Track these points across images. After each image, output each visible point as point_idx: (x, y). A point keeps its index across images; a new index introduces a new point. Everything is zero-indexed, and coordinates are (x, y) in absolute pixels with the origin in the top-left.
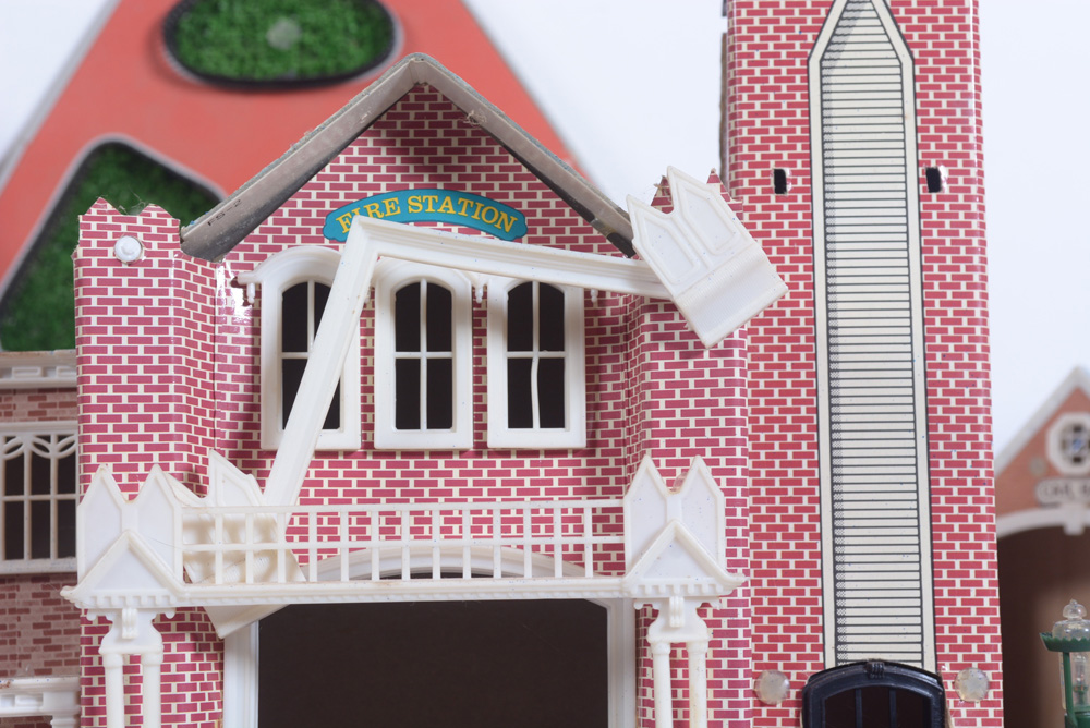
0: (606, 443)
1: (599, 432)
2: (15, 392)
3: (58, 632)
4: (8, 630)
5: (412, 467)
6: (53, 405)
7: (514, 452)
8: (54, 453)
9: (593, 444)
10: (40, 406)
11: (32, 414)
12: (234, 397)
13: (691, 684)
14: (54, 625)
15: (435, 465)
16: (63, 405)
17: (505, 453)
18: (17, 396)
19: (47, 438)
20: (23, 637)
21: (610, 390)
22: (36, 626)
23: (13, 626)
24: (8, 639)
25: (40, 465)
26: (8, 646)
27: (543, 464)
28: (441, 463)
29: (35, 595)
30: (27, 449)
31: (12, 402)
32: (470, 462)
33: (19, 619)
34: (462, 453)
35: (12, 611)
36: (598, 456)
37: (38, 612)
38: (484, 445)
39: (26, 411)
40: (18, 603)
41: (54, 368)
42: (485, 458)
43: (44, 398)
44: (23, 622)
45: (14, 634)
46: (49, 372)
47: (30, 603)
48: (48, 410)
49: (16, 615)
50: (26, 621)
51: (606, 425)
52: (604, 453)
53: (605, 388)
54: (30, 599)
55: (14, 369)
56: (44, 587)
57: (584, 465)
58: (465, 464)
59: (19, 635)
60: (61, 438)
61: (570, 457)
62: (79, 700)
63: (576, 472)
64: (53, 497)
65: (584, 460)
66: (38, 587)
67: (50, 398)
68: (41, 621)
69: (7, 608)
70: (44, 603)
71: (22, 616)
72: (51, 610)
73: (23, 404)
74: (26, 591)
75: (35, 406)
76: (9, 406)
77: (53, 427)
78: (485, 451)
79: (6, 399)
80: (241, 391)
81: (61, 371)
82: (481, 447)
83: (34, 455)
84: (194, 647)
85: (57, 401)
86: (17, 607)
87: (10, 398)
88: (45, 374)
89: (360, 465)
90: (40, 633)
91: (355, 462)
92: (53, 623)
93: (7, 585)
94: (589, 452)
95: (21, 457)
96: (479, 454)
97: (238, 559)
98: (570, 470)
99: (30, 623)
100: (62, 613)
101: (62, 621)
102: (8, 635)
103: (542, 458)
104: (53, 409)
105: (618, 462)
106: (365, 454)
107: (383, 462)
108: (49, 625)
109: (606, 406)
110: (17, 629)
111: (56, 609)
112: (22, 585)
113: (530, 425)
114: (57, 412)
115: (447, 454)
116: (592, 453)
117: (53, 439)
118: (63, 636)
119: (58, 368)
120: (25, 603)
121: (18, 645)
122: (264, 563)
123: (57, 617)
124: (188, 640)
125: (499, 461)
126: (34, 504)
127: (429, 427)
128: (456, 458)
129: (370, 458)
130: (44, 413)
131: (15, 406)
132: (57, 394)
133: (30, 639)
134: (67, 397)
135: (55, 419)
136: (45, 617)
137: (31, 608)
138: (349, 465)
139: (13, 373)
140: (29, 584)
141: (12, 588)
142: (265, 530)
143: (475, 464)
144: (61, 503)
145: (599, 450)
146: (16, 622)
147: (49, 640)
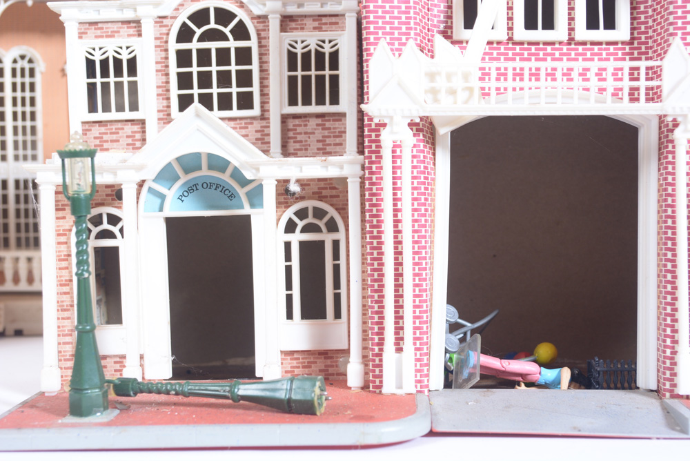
0: (640, 38)
1: (636, 32)
2: (305, 16)
3: (329, 145)
4: (304, 143)
5: (533, 51)
6: (326, 24)
7: (588, 43)
8: (327, 49)
9: (633, 39)
10: (319, 24)
11: (315, 28)
12: (438, 11)
13: (676, 174)
14: (328, 141)
15: (546, 49)
16: (331, 24)
17: (584, 43)
18: (307, 19)
19: (324, 42)
20: (311, 147)
21: (642, 9)
22: (318, 141)
23: (306, 141)
24: (303, 148)
25: (320, 56)
26: (304, 151)
27: (605, 49)
28: (549, 48)
29: (318, 125)
30: (313, 47)
31: (304, 22)
32: (565, 48)
33: (309, 137)
34: (560, 43)
35: (306, 133)
36: (636, 45)
37: (319, 134)
38: (573, 39)
39: (311, 26)
40: (309, 129)
41: (327, 4)
42: (573, 46)
43: (321, 20)
44: (311, 139)
45: (307, 145)
46: (324, 6)
47: (315, 129)
48: (323, 26)
49: (308, 135)
50: (313, 138)
51: (640, 28)
52: (638, 43)
53: (639, 8)
54: (315, 127)
55: (305, 4)
56: (322, 121)
57: (627, 50)
58: (562, 49)
59: (310, 146)
60: (330, 41)
61: (620, 46)
62: (363, 168)
63: (623, 54)
64: (327, 72)
65: (627, 48)
66: (319, 121)
67: (324, 20)
68: (321, 138)
69: (303, 131)
70: (323, 129)
71: (311, 136)
72: (326, 133)
73: (309, 23)
74: (313, 122)
75: (316, 24)
76: (302, 24)
77: (326, 35)
78: (573, 42)
79: (301, 21)
80: (442, 8)
81: (331, 5)
82: (571, 40)
83: (316, 50)
84: (423, 141)
85: (328, 22)
86: (308, 131)
87: (303, 20)
88: (322, 7)
89: (505, 49)
90: (320, 145)
91: (502, 47)
92: (327, 139)
93: (303, 119)
94: (630, 43)
95: (310, 51)
96: (570, 44)
97: (452, 92)
98: (620, 52)
99: (315, 140)
100: (332, 135)
101: (332, 139)
102: (304, 146)
103: (604, 46)
104: (326, 26)
105: (647, 48)
106: (508, 43)
107: (518, 47)
108: (325, 141)
109: (640, 18)
110: (308, 143)
111: (329, 133)
112: (311, 120)
113: (598, 28)
114: (328, 28)
115: (552, 44)
116: (632, 43)
117: (327, 42)
118: (332, 147)
119: (329, 3)
120: (312, 129)
121: (309, 151)
122: (467, 93)
123: (329, 137)
124: (421, 137)
125: (580, 48)
126: (317, 76)
127: (543, 28)
128: (557, 46)
129: (510, 45)
130: (321, 28)
131: (306, 24)
132: (328, 18)
133: (315, 148)
134: (334, 20)
135: (327, 31)
136: (323, 137)
137: (316, 131)
138: (499, 49)
139: (305, 6)
140: (315, 119)
141: (306, 121)
142: (466, 77)
143: (568, 49)
144: (331, 76)
145: (636, 42)
146: (308, 139)
147: (325, 149)
